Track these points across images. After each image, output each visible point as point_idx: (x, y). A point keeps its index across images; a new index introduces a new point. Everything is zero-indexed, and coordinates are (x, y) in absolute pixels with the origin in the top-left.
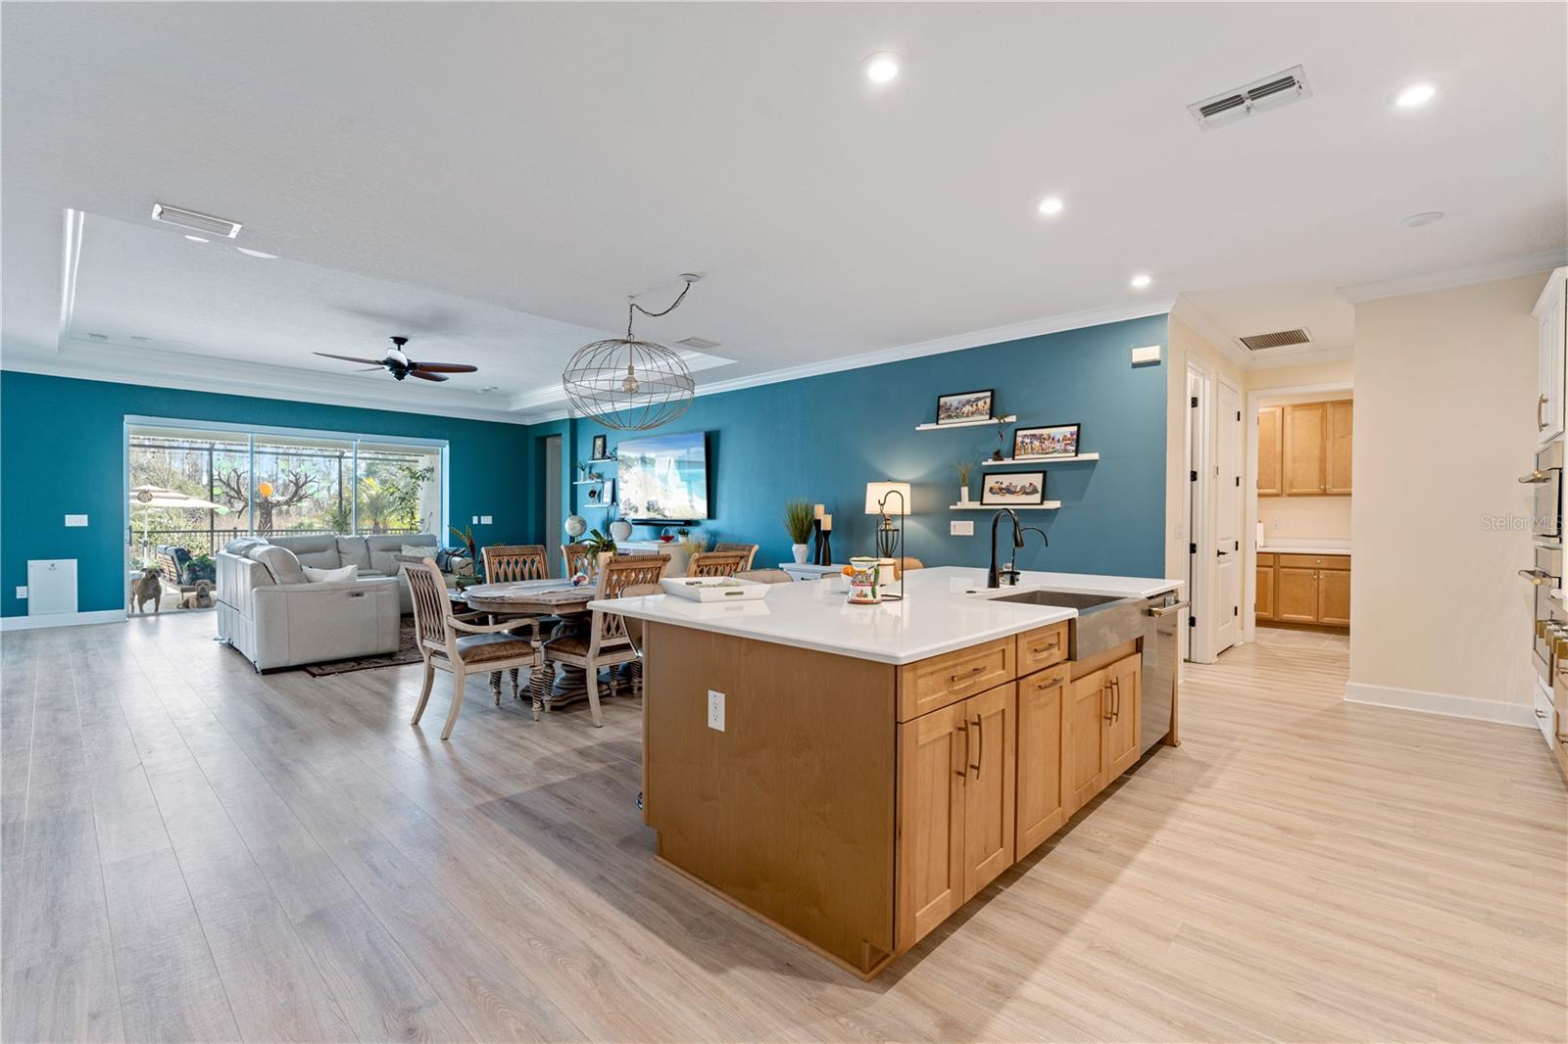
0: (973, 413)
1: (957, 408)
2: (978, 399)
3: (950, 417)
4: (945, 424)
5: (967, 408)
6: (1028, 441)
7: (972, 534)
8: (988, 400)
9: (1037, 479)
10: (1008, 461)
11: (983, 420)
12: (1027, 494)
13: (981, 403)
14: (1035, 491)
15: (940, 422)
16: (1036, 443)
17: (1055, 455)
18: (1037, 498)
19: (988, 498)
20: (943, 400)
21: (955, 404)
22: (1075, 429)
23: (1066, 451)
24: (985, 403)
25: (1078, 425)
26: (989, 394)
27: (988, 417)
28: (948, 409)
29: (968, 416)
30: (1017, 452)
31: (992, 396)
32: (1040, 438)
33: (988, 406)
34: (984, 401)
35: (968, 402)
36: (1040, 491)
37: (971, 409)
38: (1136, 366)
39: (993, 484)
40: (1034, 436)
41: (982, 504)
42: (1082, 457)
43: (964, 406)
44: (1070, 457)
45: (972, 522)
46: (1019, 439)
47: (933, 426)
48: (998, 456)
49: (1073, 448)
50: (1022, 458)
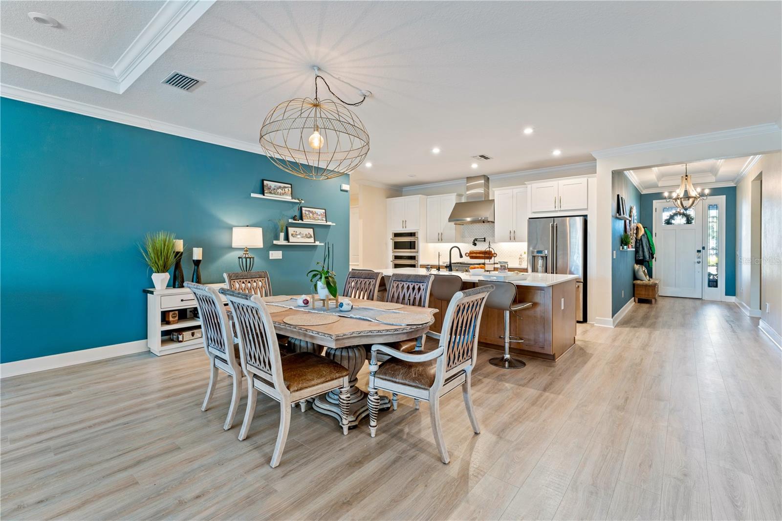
0: (283, 194)
1: (275, 189)
2: (285, 187)
3: (271, 193)
4: (267, 196)
5: (280, 191)
6: (307, 213)
7: (281, 258)
8: (290, 189)
9: (311, 231)
10: (300, 222)
11: (288, 198)
12: (309, 238)
13: (286, 189)
14: (311, 237)
15: (265, 194)
16: (311, 215)
17: (319, 221)
18: (312, 240)
19: (291, 239)
20: (265, 182)
21: (273, 187)
22: (324, 211)
23: (323, 220)
24: (289, 190)
25: (325, 210)
26: (290, 186)
27: (291, 198)
28: (269, 188)
29: (280, 195)
30: (304, 218)
31: (291, 187)
32: (312, 212)
33: (290, 192)
34: (288, 190)
35: (280, 187)
36: (313, 236)
37: (282, 192)
38: (342, 190)
39: (293, 232)
40: (309, 211)
41: (288, 242)
42: (329, 223)
43: (278, 189)
44: (324, 223)
45: (281, 252)
46: (304, 212)
47: (261, 196)
48: (294, 218)
49: (325, 219)
50: (306, 221)
